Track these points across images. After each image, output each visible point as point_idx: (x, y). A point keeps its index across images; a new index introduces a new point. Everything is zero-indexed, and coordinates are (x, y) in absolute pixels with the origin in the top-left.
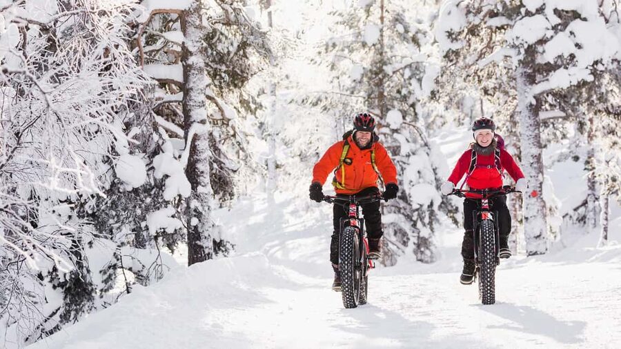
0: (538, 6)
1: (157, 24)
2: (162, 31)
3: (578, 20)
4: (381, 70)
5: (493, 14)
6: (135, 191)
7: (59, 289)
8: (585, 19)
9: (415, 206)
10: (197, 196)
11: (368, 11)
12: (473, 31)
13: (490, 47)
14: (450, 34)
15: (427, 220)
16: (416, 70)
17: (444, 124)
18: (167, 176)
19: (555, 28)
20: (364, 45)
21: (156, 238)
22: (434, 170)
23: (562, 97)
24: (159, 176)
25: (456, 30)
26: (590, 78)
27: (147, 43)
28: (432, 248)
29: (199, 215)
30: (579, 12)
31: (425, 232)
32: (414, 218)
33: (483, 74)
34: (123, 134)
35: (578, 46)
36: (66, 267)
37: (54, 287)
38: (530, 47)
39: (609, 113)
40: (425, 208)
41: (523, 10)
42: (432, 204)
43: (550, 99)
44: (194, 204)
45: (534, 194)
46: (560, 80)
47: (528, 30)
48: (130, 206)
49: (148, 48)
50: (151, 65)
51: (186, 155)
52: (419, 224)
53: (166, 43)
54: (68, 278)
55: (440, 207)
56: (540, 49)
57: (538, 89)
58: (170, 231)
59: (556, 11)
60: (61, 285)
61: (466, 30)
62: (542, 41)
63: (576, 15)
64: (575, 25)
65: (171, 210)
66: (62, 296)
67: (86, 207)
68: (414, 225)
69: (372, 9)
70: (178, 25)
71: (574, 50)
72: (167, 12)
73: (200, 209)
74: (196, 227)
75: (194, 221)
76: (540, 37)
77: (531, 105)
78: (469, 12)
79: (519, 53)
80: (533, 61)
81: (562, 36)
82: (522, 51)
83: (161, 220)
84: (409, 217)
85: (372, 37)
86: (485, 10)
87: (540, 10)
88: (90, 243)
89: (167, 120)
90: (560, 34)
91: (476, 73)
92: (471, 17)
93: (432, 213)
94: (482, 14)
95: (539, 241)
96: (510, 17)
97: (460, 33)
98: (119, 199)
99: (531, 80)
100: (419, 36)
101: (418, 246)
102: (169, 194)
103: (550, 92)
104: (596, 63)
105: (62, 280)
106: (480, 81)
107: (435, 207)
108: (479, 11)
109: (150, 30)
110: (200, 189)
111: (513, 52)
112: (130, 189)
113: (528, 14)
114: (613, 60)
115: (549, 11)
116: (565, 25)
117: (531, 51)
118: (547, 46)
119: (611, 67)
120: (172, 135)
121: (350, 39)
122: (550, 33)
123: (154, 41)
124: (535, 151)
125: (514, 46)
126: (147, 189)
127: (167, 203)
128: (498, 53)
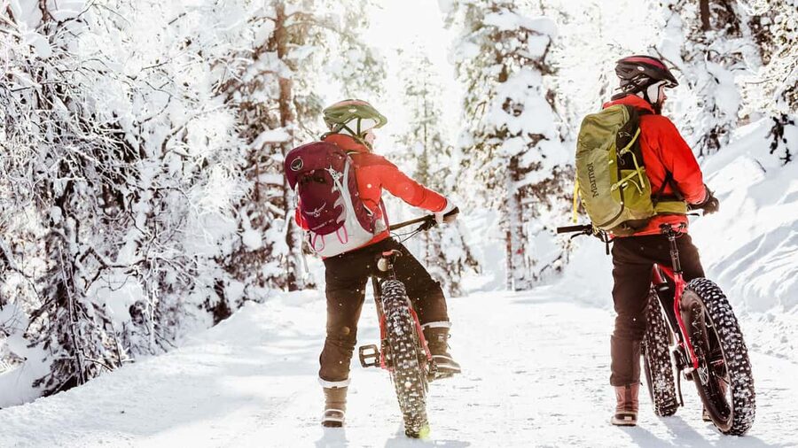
0: (518, 131)
1: (268, 150)
2: (270, 154)
3: (543, 140)
4: (425, 173)
5: (491, 136)
6: (255, 252)
7: (211, 313)
8: (548, 139)
9: (449, 262)
10: (292, 254)
11: (416, 134)
12: (479, 147)
13: (491, 157)
14: (464, 150)
15: (457, 271)
16: (447, 171)
17: (475, 206)
18: (273, 243)
19: (529, 145)
20: (414, 156)
21: (267, 280)
22: (462, 238)
23: (536, 188)
24: (269, 242)
25: (467, 146)
26: (552, 177)
27: (262, 161)
28: (460, 288)
29: (293, 265)
30: (544, 134)
31: (456, 279)
32: (449, 269)
33: (487, 175)
34: (247, 217)
35: (544, 156)
36: (215, 299)
37: (208, 311)
38: (513, 157)
39: (566, 199)
40: (456, 262)
41: (508, 134)
42: (460, 260)
43: (530, 190)
44: (291, 259)
45: (519, 252)
46: (533, 178)
47: (511, 147)
48: (252, 261)
49: (263, 165)
50: (264, 174)
51: (286, 229)
52: (452, 273)
53: (273, 161)
54: (215, 305)
55: (466, 262)
56: (520, 159)
57: (520, 184)
58: (276, 275)
59: (530, 135)
60: (212, 310)
61: (475, 147)
62: (521, 154)
63: (542, 137)
64: (541, 143)
65: (276, 263)
66: (212, 316)
67: (225, 262)
68: (449, 274)
69: (419, 132)
70: (280, 150)
71: (541, 159)
72: (275, 143)
73: (294, 262)
74: (292, 274)
75: (291, 269)
76: (519, 151)
77: (516, 195)
78: (475, 135)
79: (506, 162)
80: (516, 166)
81: (533, 150)
82: (509, 160)
83: (270, 269)
84: (445, 269)
85: (419, 151)
86: (486, 134)
87: (519, 134)
88: (229, 284)
89: (279, 207)
90: (532, 149)
91: (482, 174)
92: (477, 138)
93: (460, 266)
94: (485, 136)
95: (522, 282)
96: (501, 138)
97: (470, 149)
98: (245, 256)
99: (516, 178)
100: (450, 149)
101: (452, 287)
102: (275, 253)
103: (530, 186)
104: (555, 167)
105: (212, 307)
106: (484, 179)
107: (462, 262)
108: (482, 134)
109: (263, 154)
110: (294, 250)
111: (503, 161)
112: (251, 250)
113: (512, 136)
114: (567, 166)
115: (525, 134)
116: (535, 143)
117: (514, 161)
118: (524, 157)
119: (566, 169)
120: (276, 216)
121: (405, 152)
122: (526, 148)
123: (266, 160)
124: (519, 224)
125: (504, 157)
126: (262, 250)
127: (274, 258)
128: (496, 161)
